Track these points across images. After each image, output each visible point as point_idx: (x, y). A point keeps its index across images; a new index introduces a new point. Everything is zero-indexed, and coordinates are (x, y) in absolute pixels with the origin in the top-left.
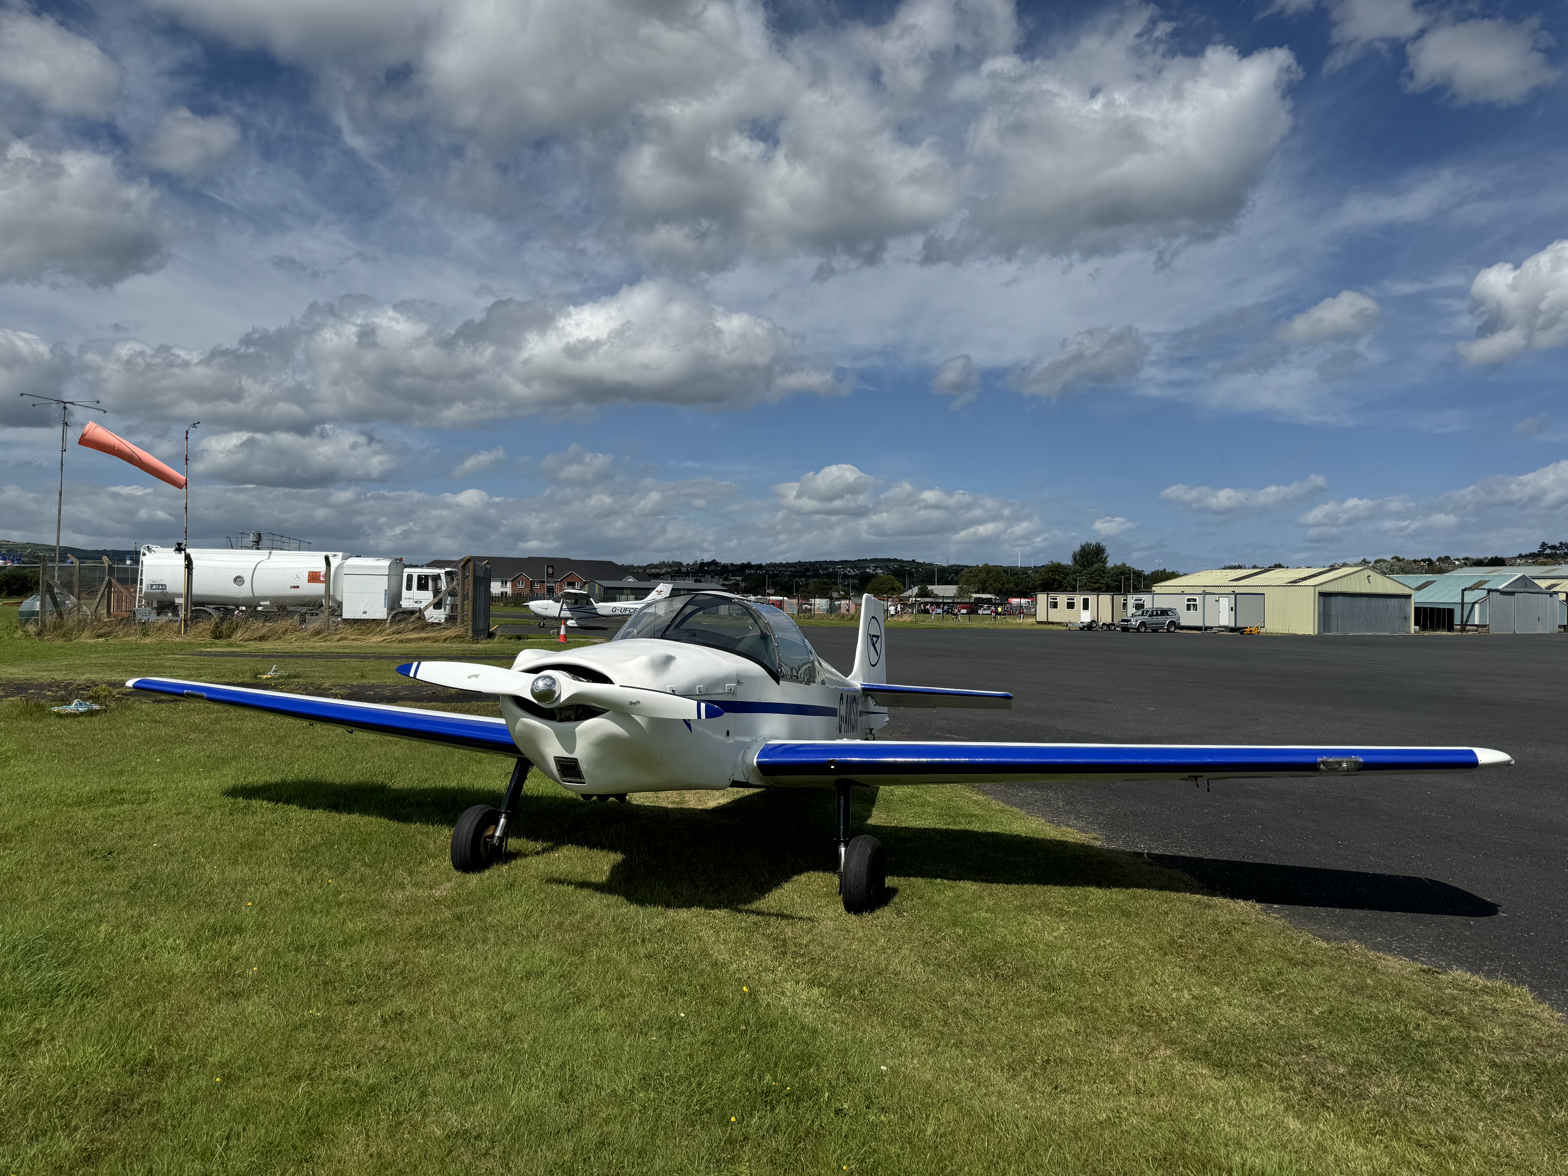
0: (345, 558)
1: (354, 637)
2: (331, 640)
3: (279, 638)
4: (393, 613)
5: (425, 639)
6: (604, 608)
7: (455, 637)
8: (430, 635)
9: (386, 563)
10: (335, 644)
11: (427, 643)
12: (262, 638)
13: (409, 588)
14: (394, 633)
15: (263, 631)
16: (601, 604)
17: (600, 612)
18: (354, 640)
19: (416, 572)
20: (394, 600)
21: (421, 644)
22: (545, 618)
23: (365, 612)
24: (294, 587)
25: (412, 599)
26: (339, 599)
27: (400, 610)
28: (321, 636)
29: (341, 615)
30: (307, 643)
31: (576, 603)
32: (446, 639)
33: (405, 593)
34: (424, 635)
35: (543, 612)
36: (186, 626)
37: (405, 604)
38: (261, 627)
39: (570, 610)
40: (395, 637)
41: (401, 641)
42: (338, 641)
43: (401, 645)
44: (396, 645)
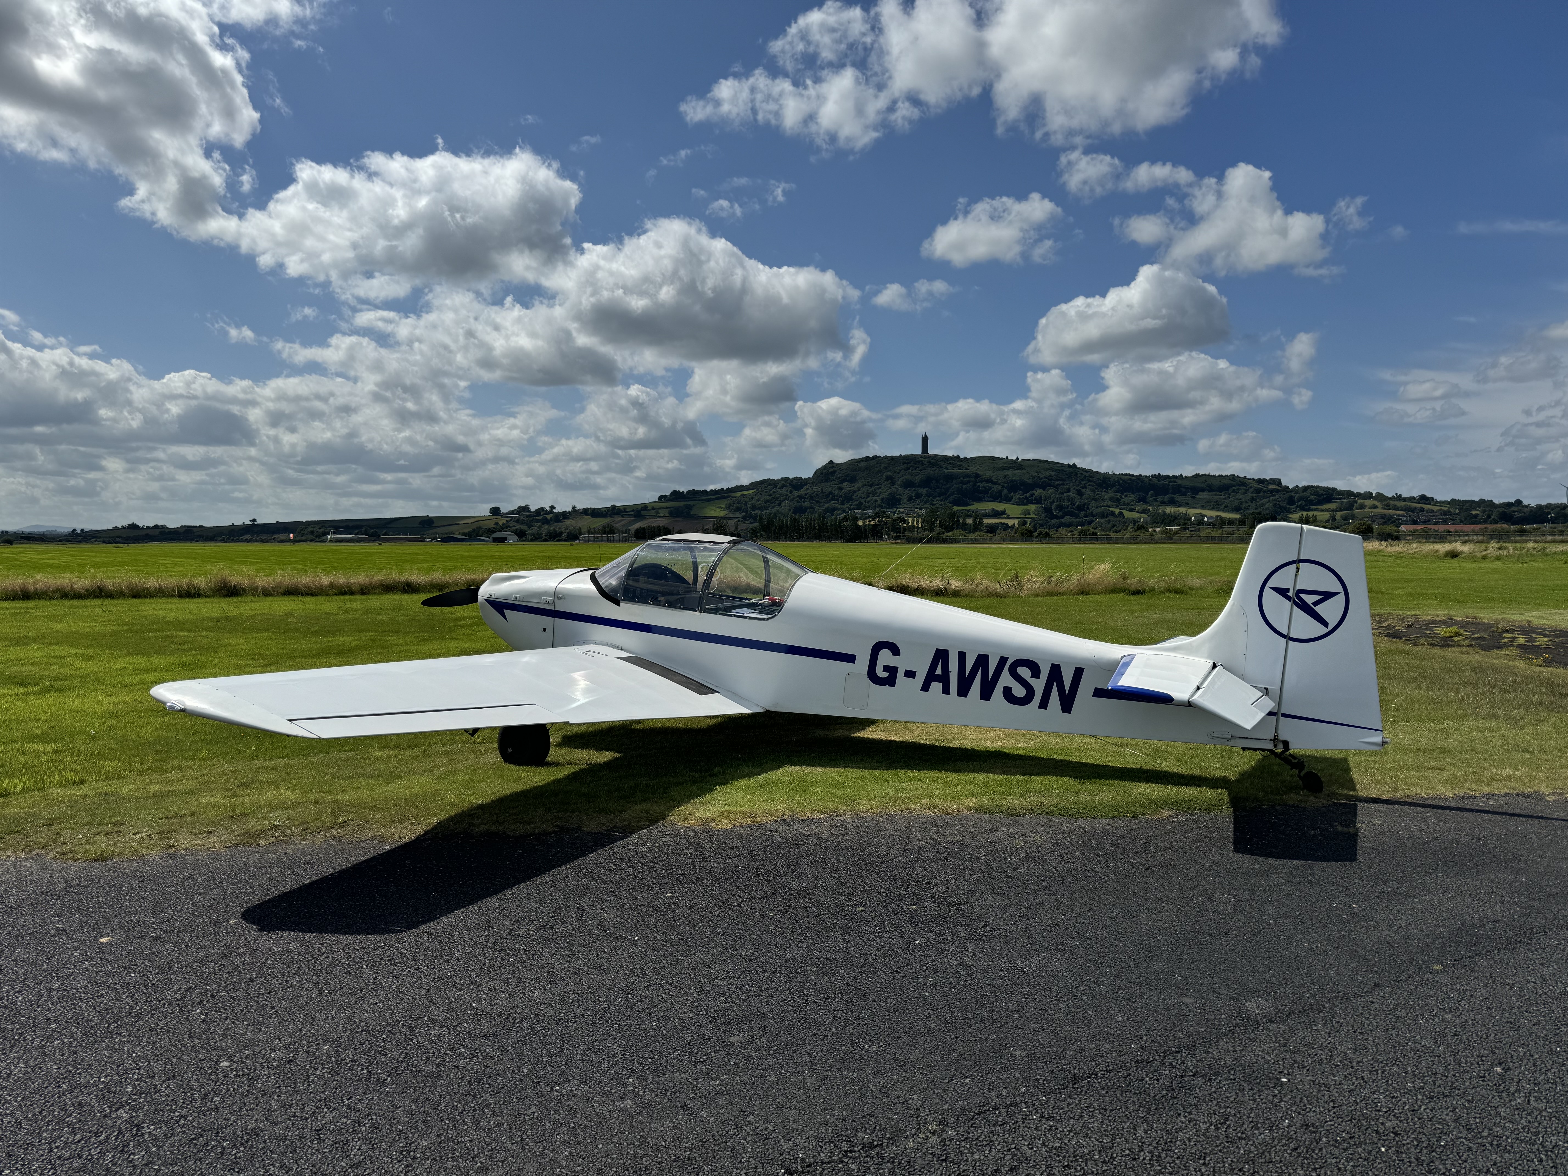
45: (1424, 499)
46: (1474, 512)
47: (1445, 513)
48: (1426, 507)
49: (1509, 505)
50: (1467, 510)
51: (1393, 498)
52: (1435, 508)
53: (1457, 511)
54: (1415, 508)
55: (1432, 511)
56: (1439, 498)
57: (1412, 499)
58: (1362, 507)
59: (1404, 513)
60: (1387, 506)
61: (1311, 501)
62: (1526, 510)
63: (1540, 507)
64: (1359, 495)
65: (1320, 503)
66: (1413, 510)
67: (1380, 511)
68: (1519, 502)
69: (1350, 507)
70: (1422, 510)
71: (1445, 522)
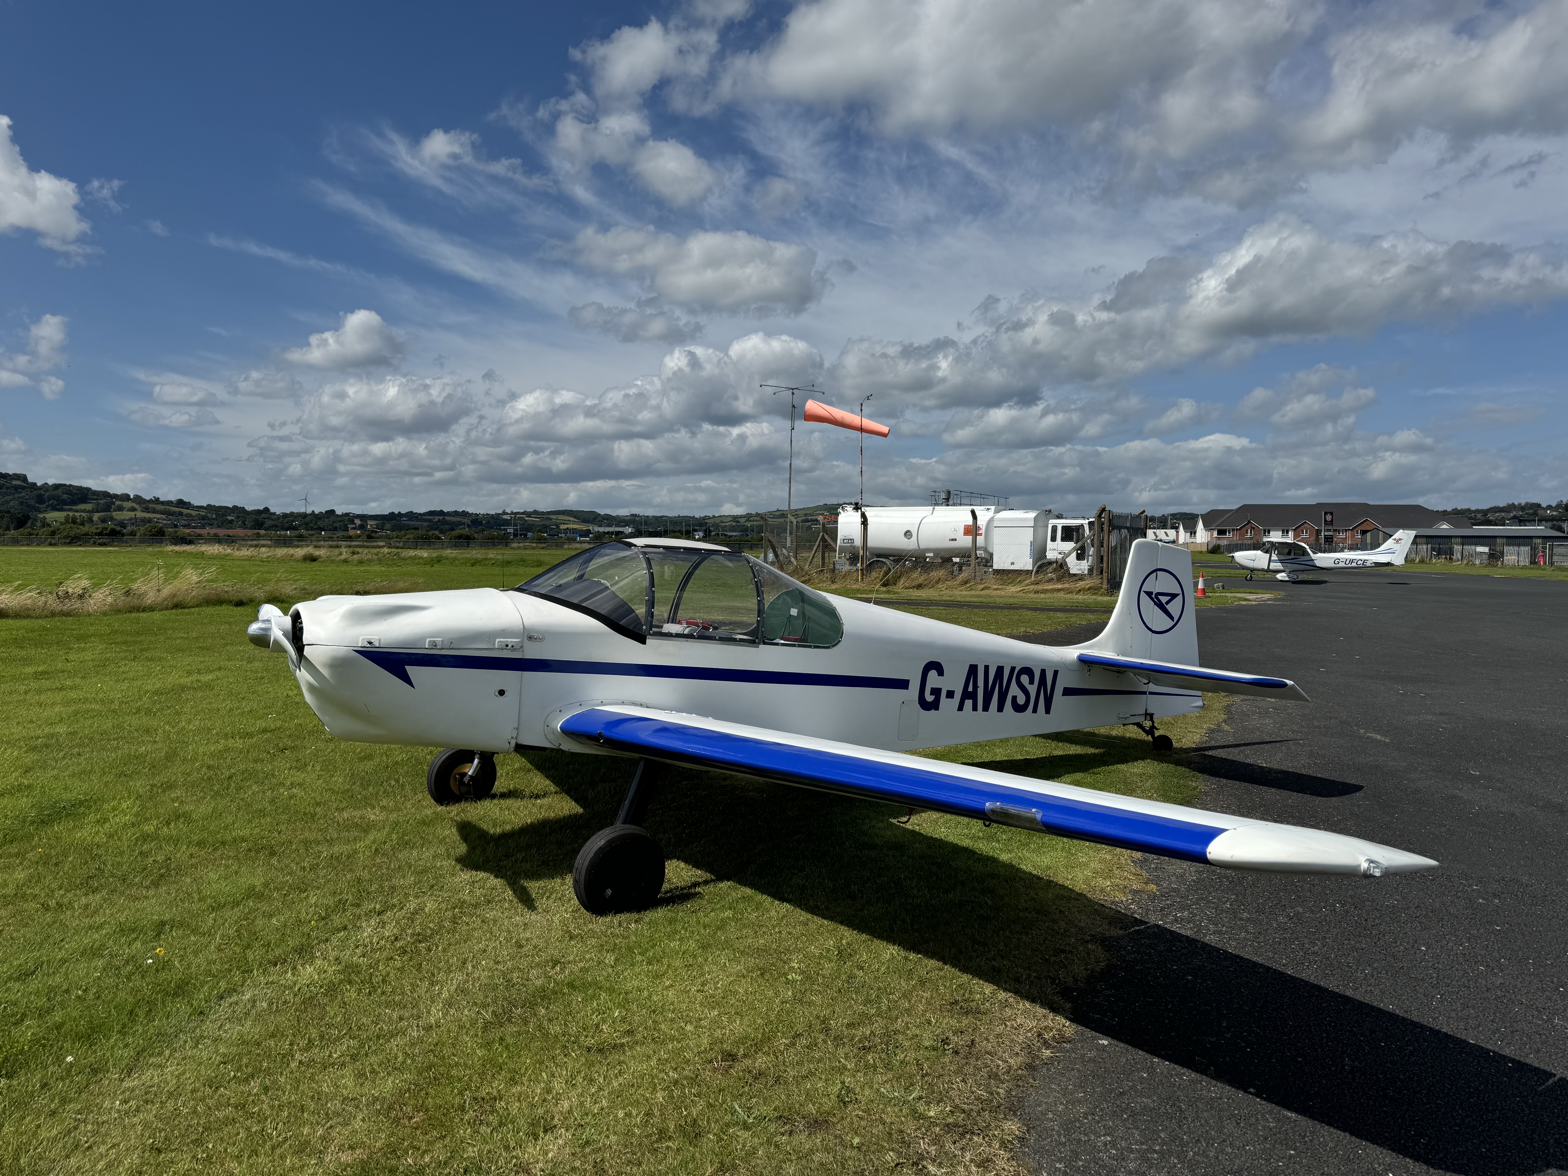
0: (997, 512)
1: (996, 587)
2: (976, 590)
3: (933, 587)
4: (1039, 564)
5: (1059, 590)
6: (1323, 559)
7: (1090, 589)
8: (1066, 586)
9: (1032, 515)
10: (978, 593)
11: (1061, 595)
12: (919, 586)
13: (1054, 539)
14: (1032, 584)
15: (920, 581)
16: (1320, 555)
17: (1318, 564)
18: (996, 589)
19: (1060, 523)
20: (1039, 553)
21: (1056, 595)
22: (1253, 570)
23: (1013, 564)
24: (952, 540)
25: (1057, 549)
26: (991, 550)
27: (1044, 561)
28: (968, 585)
29: (992, 566)
30: (956, 592)
31: (1289, 553)
32: (1080, 591)
33: (1050, 544)
34: (1060, 586)
35: (1251, 564)
36: (863, 575)
37: (1051, 555)
38: (917, 576)
39: (1281, 561)
40: (1032, 587)
41: (1036, 592)
42: (982, 590)
43: (1036, 595)
44: (1032, 595)
45: (181, 503)
46: (230, 518)
47: (203, 518)
48: (185, 511)
49: (259, 512)
50: (223, 515)
51: (150, 501)
52: (194, 513)
53: (214, 516)
54: (175, 512)
55: (191, 515)
56: (196, 503)
57: (169, 503)
58: (120, 508)
59: (164, 517)
60: (146, 510)
61: (63, 500)
62: (274, 517)
63: (285, 516)
64: (116, 496)
65: (74, 503)
66: (172, 514)
67: (140, 514)
68: (266, 510)
69: (107, 508)
70: (181, 514)
71: (203, 527)
